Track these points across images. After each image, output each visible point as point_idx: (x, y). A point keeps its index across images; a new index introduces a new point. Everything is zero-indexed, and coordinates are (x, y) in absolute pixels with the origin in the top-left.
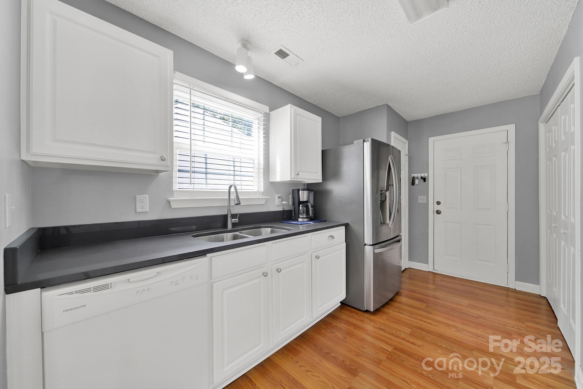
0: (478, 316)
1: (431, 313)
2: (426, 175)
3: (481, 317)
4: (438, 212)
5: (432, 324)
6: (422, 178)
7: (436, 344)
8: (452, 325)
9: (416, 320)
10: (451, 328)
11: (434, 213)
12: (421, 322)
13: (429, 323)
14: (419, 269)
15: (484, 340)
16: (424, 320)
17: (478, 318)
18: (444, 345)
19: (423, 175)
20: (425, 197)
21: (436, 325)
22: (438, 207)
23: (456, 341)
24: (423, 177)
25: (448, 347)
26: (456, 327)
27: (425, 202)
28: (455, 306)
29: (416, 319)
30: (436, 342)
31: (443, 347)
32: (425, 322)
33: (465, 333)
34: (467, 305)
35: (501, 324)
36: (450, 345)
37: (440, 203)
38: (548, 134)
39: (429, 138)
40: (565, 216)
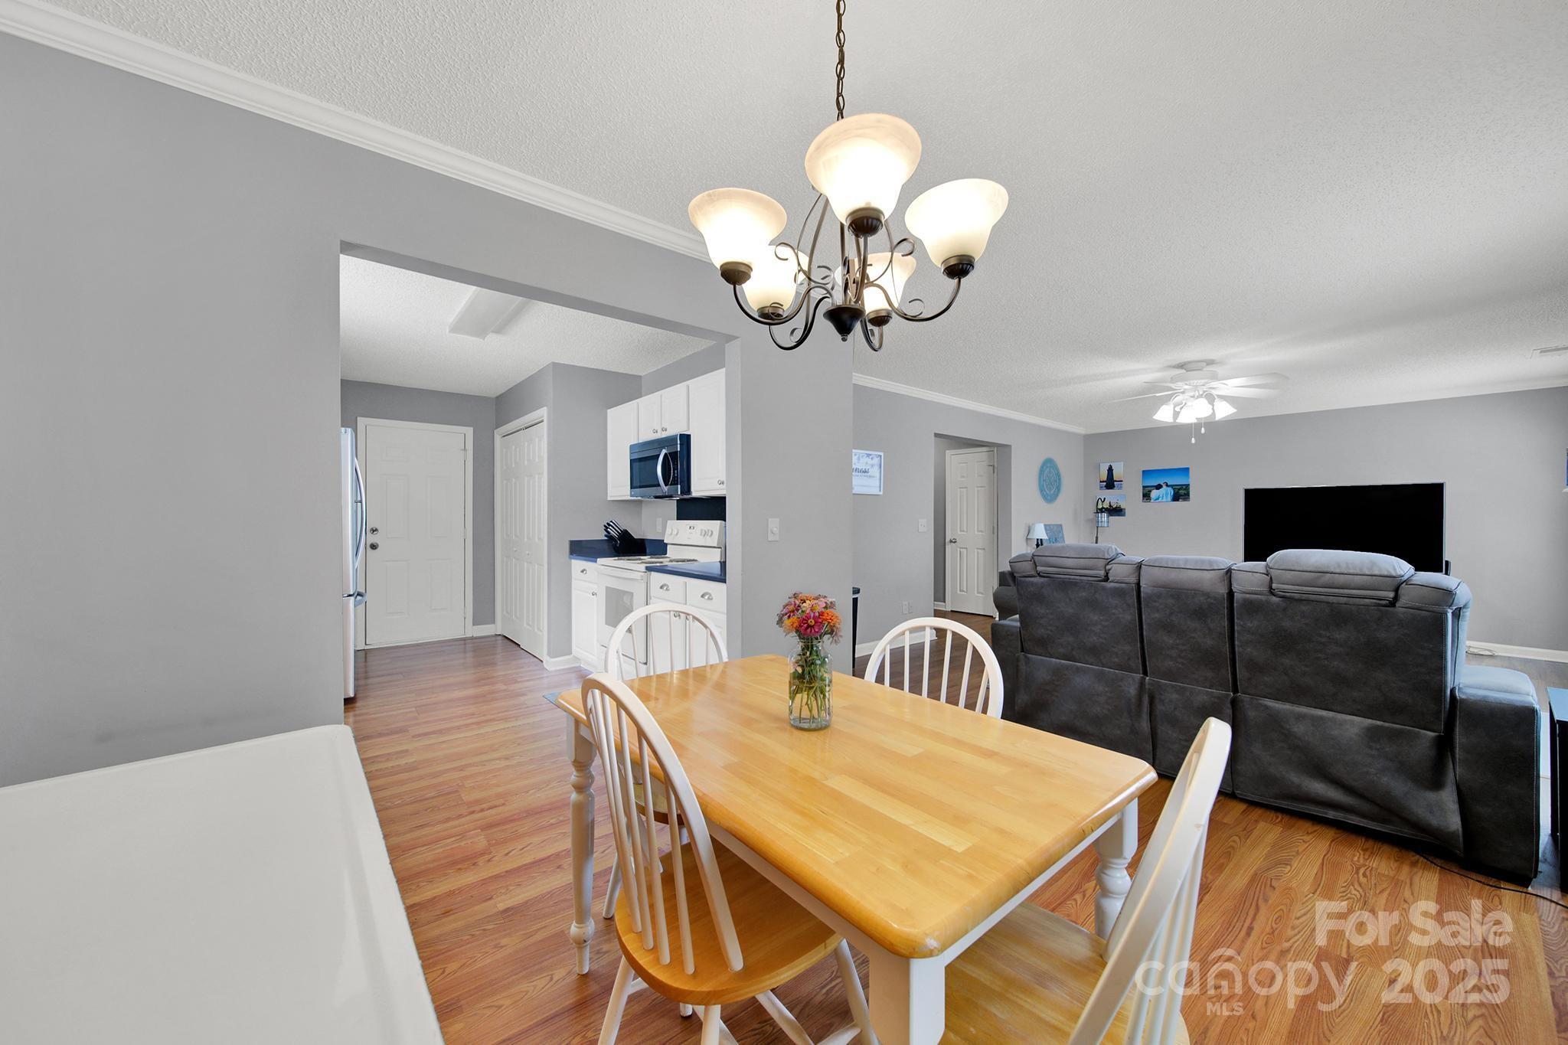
4: (374, 547)
22: (372, 539)
37: (376, 530)
38: (504, 450)
39: (358, 418)
40: (528, 538)
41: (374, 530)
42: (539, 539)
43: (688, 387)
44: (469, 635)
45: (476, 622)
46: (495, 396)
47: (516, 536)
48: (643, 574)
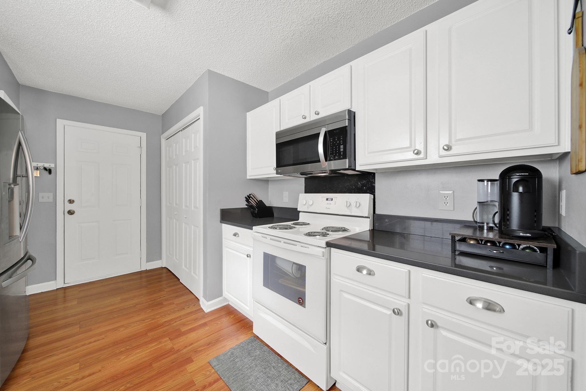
0: (134, 305)
1: (90, 330)
2: (52, 166)
3: (137, 304)
4: (71, 213)
5: (98, 340)
6: (45, 169)
7: (115, 354)
8: (118, 327)
9: (79, 349)
10: (119, 330)
11: (64, 214)
12: (85, 347)
13: (95, 341)
14: (41, 292)
15: (149, 320)
16: (87, 342)
17: (135, 306)
18: (123, 349)
19: (47, 165)
20: (51, 195)
21: (104, 337)
22: (70, 207)
23: (129, 338)
24: (48, 169)
25: (128, 347)
26: (123, 325)
27: (51, 200)
28: (110, 308)
29: (76, 348)
30: (114, 352)
31: (123, 351)
32: (90, 343)
33: (133, 325)
34: (120, 301)
35: (153, 301)
36: (127, 345)
37: (73, 201)
38: (168, 148)
39: (57, 119)
40: (186, 206)
41: (71, 202)
42: (195, 207)
43: (351, 67)
44: (143, 269)
45: (149, 260)
46: (160, 113)
47: (176, 204)
48: (324, 250)
